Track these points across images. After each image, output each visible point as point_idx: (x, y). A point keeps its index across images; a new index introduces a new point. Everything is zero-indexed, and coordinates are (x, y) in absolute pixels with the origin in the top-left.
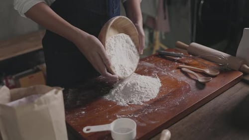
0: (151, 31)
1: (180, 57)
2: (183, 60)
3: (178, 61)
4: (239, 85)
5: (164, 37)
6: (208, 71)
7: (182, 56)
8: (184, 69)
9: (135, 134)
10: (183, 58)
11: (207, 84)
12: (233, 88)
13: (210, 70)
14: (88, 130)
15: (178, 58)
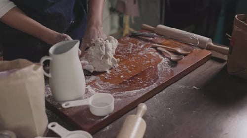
0: (121, 16)
1: (153, 38)
2: (155, 40)
3: (151, 41)
4: (209, 63)
5: (133, 22)
6: (179, 50)
7: (155, 36)
8: (158, 48)
9: (113, 108)
10: (155, 38)
11: (179, 62)
12: (203, 65)
13: (181, 49)
14: (66, 105)
15: (151, 39)
